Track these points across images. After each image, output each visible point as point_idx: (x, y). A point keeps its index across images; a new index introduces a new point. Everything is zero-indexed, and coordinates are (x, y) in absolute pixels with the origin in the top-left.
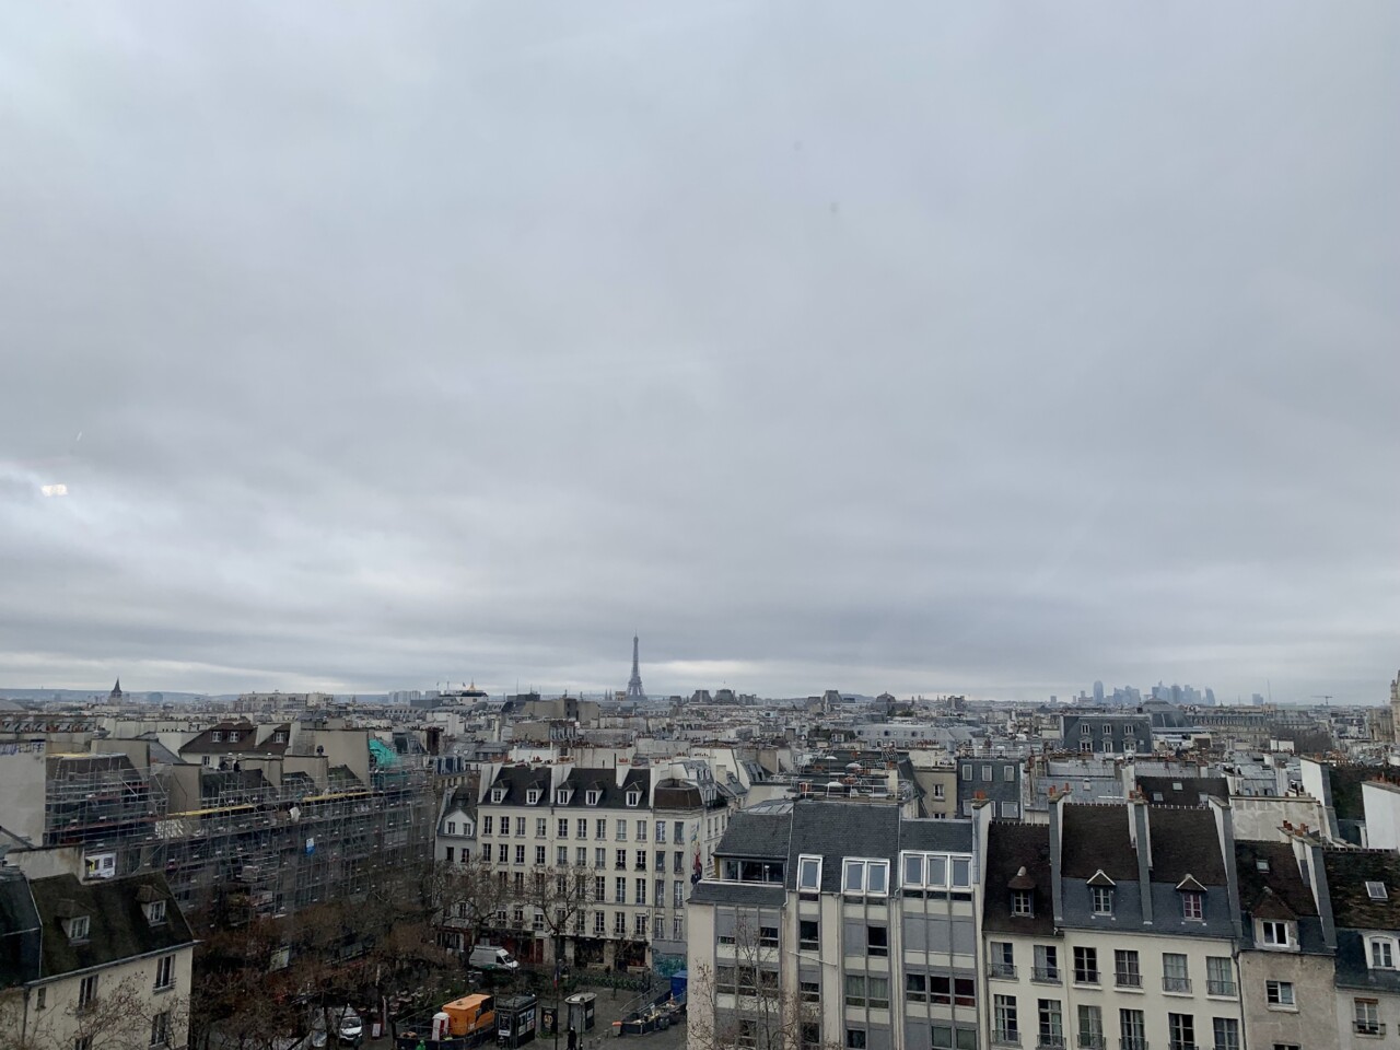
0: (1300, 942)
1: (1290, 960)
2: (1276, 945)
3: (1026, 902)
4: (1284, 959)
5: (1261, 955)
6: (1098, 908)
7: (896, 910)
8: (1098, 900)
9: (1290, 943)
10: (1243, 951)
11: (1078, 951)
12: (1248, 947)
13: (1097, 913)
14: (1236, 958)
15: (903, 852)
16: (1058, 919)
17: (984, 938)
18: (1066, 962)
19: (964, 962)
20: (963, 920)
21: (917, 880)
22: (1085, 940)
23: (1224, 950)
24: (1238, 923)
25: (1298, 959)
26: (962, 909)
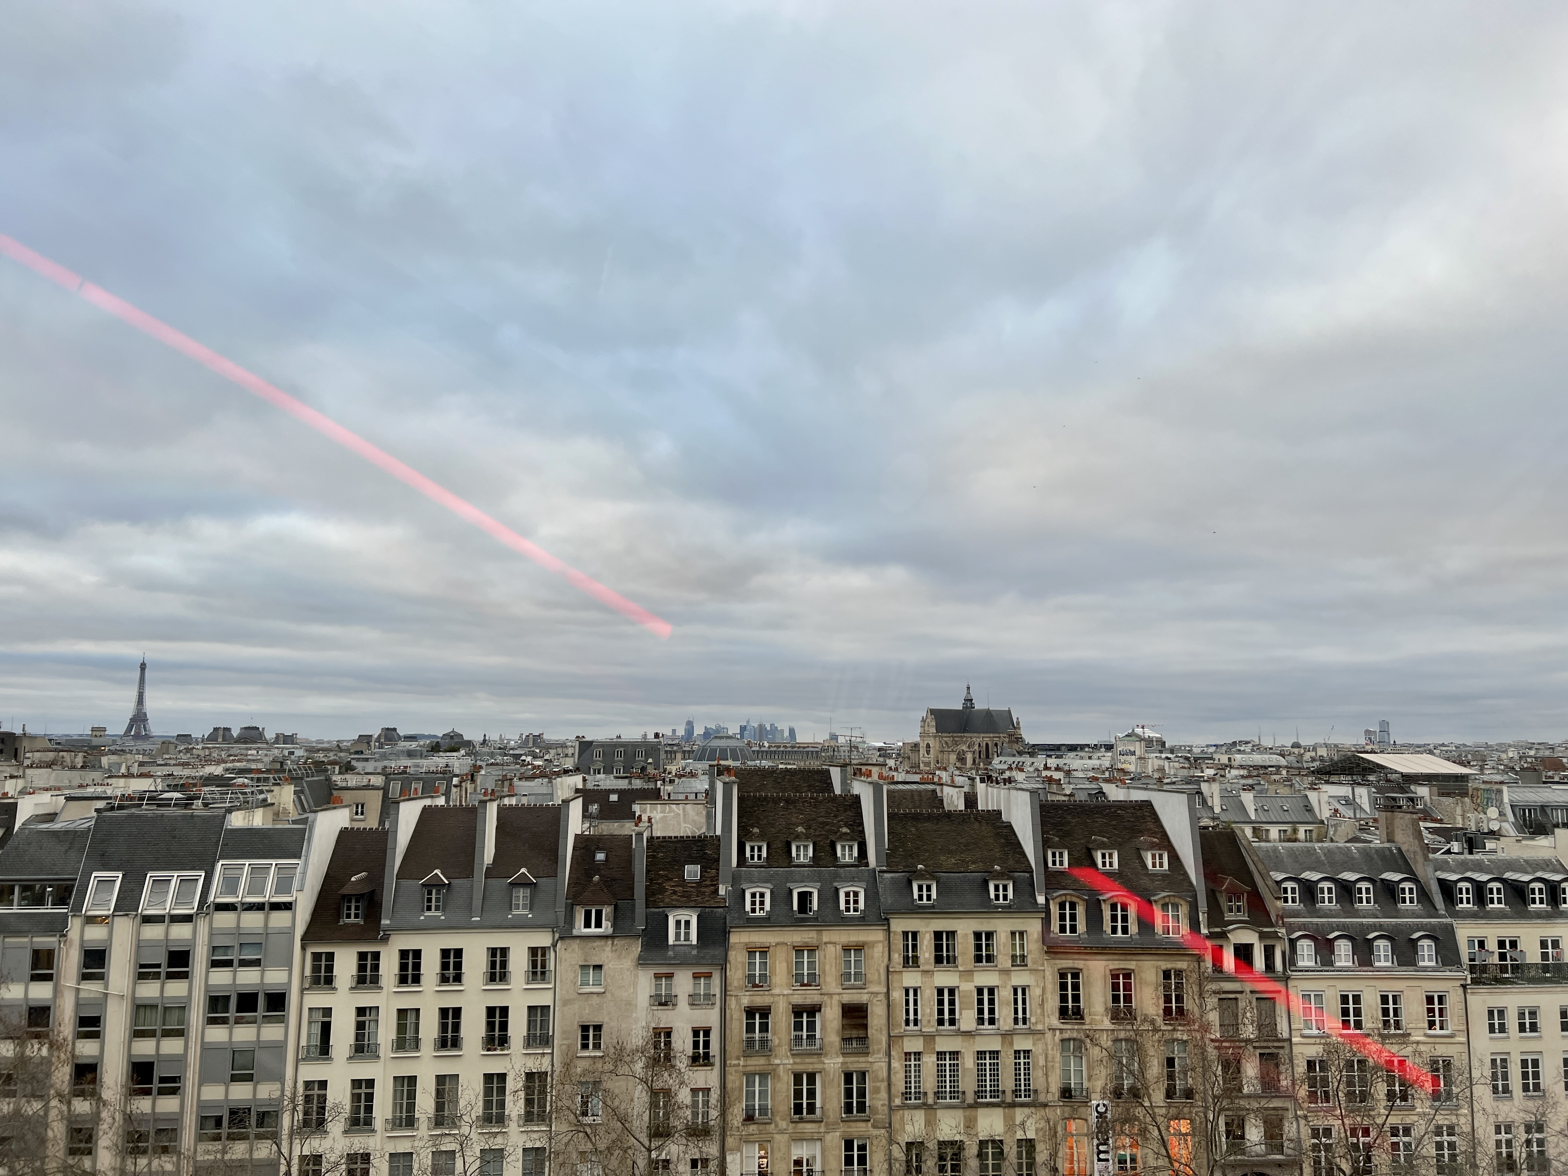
0: (614, 925)
1: (603, 943)
2: (593, 930)
3: (357, 908)
4: (598, 943)
5: (578, 941)
6: (429, 908)
7: (203, 926)
8: (429, 900)
9: (607, 927)
10: (561, 938)
11: (404, 954)
12: (566, 935)
13: (428, 914)
14: (554, 945)
15: (221, 862)
16: (385, 922)
17: (303, 948)
18: (389, 965)
19: (275, 977)
20: (281, 932)
21: (234, 892)
22: (410, 942)
23: (543, 939)
24: (561, 910)
25: (610, 942)
26: (280, 919)
